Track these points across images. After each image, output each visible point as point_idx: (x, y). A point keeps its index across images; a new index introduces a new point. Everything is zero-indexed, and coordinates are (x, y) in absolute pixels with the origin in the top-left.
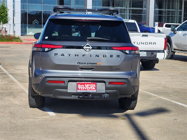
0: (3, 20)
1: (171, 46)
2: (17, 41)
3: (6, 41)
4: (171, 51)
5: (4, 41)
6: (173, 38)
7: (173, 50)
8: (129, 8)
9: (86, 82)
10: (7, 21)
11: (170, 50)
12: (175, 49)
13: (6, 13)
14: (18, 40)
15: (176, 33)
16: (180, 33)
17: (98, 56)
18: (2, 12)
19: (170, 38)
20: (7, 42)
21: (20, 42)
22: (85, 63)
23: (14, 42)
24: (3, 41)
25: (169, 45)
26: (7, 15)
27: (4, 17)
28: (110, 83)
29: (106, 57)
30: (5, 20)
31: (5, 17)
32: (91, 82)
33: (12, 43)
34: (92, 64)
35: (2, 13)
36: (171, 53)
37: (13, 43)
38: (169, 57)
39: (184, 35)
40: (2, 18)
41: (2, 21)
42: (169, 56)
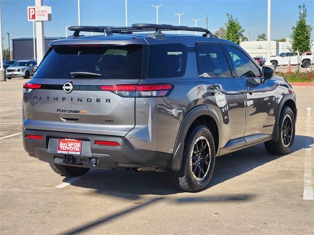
0: (301, 46)
3: (299, 82)
9: (69, 139)
10: (308, 48)
13: (306, 34)
17: (81, 101)
18: (299, 33)
22: (65, 111)
26: (307, 38)
27: (303, 41)
28: (96, 142)
29: (91, 101)
30: (304, 46)
32: (75, 140)
33: (308, 85)
34: (74, 112)
37: (311, 85)
40: (299, 43)
41: (300, 48)
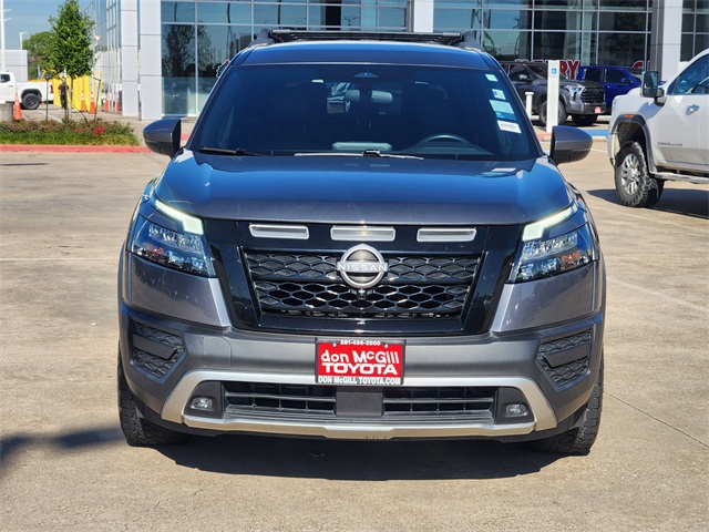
0: (72, 63)
1: (645, 155)
2: (118, 141)
3: (76, 143)
4: (649, 174)
5: (70, 142)
6: (652, 125)
7: (655, 172)
8: (592, 9)
10: (87, 66)
11: (644, 170)
12: (661, 169)
13: (81, 36)
14: (121, 136)
15: (662, 105)
16: (677, 102)
18: (67, 33)
19: (644, 122)
20: (80, 146)
21: (129, 146)
23: (106, 145)
24: (64, 143)
25: (641, 150)
26: (84, 44)
27: (75, 51)
30: (78, 62)
31: (80, 51)
33: (97, 150)
35: (64, 35)
36: (648, 184)
37: (103, 150)
38: (640, 198)
39: (688, 112)
40: (66, 55)
41: (69, 67)
42: (642, 193)
